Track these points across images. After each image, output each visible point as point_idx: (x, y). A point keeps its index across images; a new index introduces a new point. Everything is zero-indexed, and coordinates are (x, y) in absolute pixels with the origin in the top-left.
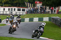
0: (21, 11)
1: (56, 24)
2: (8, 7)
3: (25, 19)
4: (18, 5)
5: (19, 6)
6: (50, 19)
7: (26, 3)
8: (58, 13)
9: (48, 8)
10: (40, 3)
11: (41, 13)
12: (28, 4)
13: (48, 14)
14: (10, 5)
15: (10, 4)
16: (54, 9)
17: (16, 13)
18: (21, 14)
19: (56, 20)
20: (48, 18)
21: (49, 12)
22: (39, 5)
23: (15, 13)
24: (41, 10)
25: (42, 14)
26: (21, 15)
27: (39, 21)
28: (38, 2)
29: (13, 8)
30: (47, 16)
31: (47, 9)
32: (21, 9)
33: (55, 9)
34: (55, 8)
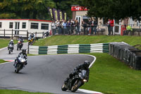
0: (39, 30)
1: (119, 60)
2: (9, 18)
3: (49, 47)
4: (32, 15)
5: (34, 18)
6: (106, 48)
7: (50, 10)
8: (125, 33)
9: (102, 21)
10: (83, 10)
11: (85, 34)
12: (56, 11)
13: (102, 36)
14: (14, 15)
15: (13, 12)
16: (115, 24)
17: (28, 33)
18: (38, 36)
19: (120, 50)
20: (101, 45)
21: (103, 31)
22: (80, 15)
23: (26, 33)
24: (85, 26)
25: (86, 36)
26: (39, 38)
27: (80, 52)
28: (79, 8)
29: (21, 22)
30: (99, 41)
31: (99, 24)
32: (40, 24)
33: (117, 25)
34: (118, 23)
